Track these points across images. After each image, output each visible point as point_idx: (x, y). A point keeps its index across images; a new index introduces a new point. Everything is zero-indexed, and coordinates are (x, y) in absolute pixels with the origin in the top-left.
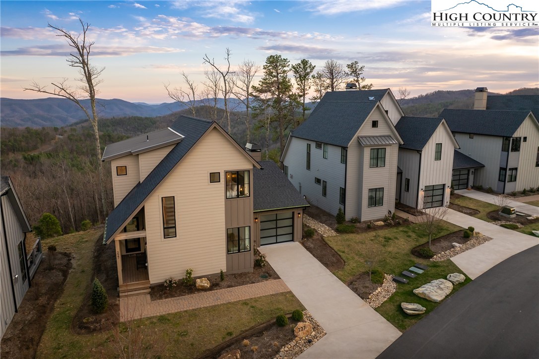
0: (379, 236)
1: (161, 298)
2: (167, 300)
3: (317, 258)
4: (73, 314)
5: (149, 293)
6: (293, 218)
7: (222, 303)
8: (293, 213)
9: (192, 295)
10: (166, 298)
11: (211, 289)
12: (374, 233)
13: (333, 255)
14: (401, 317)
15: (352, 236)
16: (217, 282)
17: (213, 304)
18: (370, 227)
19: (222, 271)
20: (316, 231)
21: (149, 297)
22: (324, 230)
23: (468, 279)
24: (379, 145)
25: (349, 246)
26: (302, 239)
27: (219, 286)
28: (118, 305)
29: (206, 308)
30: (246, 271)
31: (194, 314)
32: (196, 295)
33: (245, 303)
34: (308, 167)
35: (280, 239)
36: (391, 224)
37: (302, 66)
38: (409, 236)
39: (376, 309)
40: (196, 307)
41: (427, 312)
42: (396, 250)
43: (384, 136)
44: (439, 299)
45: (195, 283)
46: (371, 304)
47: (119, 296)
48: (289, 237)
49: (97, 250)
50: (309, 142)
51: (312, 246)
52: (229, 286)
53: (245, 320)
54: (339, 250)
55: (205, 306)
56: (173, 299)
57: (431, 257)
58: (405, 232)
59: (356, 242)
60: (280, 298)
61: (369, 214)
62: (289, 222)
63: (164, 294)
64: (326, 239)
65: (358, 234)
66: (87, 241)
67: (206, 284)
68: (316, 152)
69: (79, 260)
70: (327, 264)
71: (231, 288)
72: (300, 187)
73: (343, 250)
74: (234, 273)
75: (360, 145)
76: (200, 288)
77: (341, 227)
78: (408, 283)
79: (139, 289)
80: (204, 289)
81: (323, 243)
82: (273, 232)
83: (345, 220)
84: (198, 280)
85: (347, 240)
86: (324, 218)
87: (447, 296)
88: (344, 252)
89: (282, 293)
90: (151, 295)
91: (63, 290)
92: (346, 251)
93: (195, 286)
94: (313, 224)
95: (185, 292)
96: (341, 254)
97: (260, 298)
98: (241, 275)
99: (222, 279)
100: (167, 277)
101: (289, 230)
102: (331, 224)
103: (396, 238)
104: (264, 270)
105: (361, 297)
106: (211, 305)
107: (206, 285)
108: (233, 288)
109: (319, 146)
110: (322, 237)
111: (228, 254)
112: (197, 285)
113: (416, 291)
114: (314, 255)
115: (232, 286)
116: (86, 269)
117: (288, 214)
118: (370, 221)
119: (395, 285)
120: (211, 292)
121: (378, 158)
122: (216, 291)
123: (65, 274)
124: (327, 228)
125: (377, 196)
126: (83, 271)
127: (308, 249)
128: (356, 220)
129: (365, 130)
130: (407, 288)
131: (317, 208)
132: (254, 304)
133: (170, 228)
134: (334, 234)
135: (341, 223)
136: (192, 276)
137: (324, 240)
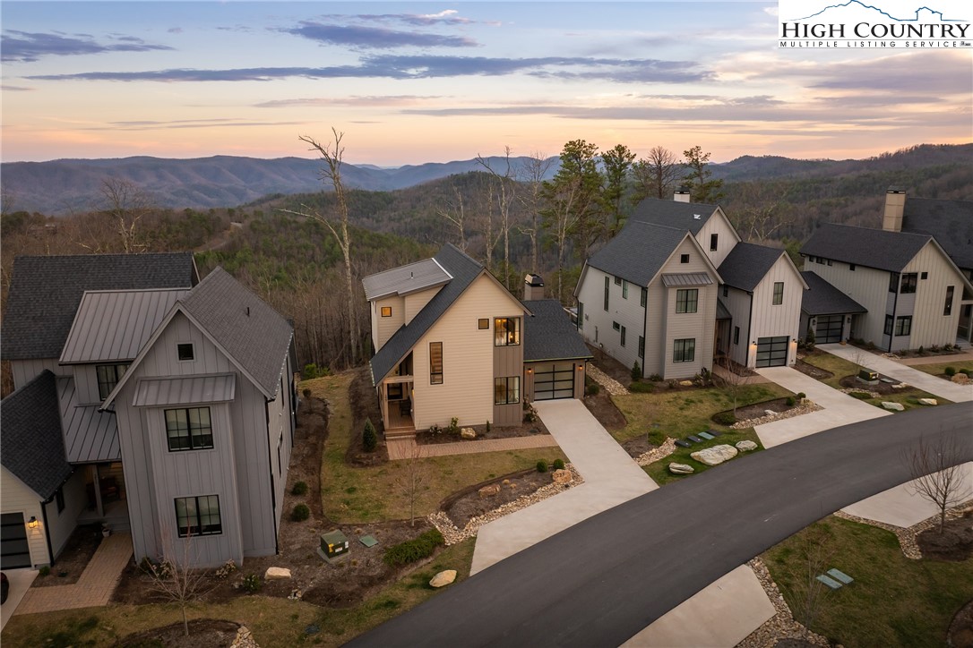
0: (680, 398)
1: (426, 443)
2: (432, 445)
3: (596, 417)
4: (344, 452)
5: (415, 439)
6: (574, 371)
7: (487, 451)
8: (574, 365)
9: (457, 443)
10: (431, 443)
11: (476, 439)
12: (675, 394)
13: (616, 416)
14: (666, 475)
15: (647, 396)
16: (483, 432)
17: (478, 452)
18: (673, 387)
19: (488, 422)
20: (604, 388)
21: (414, 442)
22: (614, 387)
23: (760, 447)
24: (687, 285)
25: (639, 407)
26: (584, 396)
27: (485, 437)
28: (385, 447)
29: (471, 454)
30: (514, 425)
31: (458, 459)
32: (461, 444)
33: (510, 453)
34: (606, 307)
35: (557, 394)
36: (700, 384)
37: (616, 155)
38: (719, 400)
39: (642, 467)
40: (462, 453)
41: (694, 473)
42: (695, 414)
43: (697, 274)
44: (713, 462)
45: (460, 432)
46: (640, 462)
47: (385, 440)
48: (569, 393)
49: (353, 397)
50: (608, 276)
51: (594, 404)
52: (495, 438)
53: (509, 466)
54: (625, 411)
56: (438, 445)
57: (732, 423)
58: (715, 394)
59: (648, 403)
60: (546, 451)
61: (673, 371)
62: (569, 376)
63: (430, 440)
64: (613, 398)
65: (654, 394)
66: (338, 387)
67: (471, 433)
68: (615, 289)
69: (335, 406)
70: (606, 424)
71: (497, 440)
72: (597, 332)
73: (630, 410)
74: (501, 425)
75: (664, 286)
76: (465, 437)
77: (636, 385)
78: (689, 447)
79: (405, 434)
80: (469, 438)
81: (609, 401)
82: (549, 386)
83: (643, 378)
84: (464, 430)
85: (639, 400)
86: (618, 374)
87: (725, 461)
88: (630, 413)
89: (549, 448)
91: (327, 433)
92: (633, 411)
93: (460, 435)
94: (604, 380)
95: (450, 440)
97: (526, 449)
98: (508, 429)
99: (488, 430)
100: (434, 425)
101: (569, 385)
102: (625, 381)
103: (701, 402)
104: (533, 424)
105: (632, 456)
106: (476, 452)
108: (500, 439)
109: (618, 280)
110: (609, 395)
111: (495, 405)
112: (462, 434)
113: (692, 455)
114: (593, 414)
115: (498, 438)
116: (345, 415)
117: (569, 366)
118: (672, 380)
119: (674, 448)
120: (476, 441)
121: (688, 302)
122: (481, 441)
123: (326, 419)
124: (619, 385)
125: (687, 348)
126: (343, 417)
127: (589, 407)
128: (658, 378)
129: (673, 266)
130: (685, 451)
131: (614, 360)
132: (519, 454)
133: (436, 373)
134: (625, 391)
135: (637, 381)
136: (458, 425)
137: (610, 399)
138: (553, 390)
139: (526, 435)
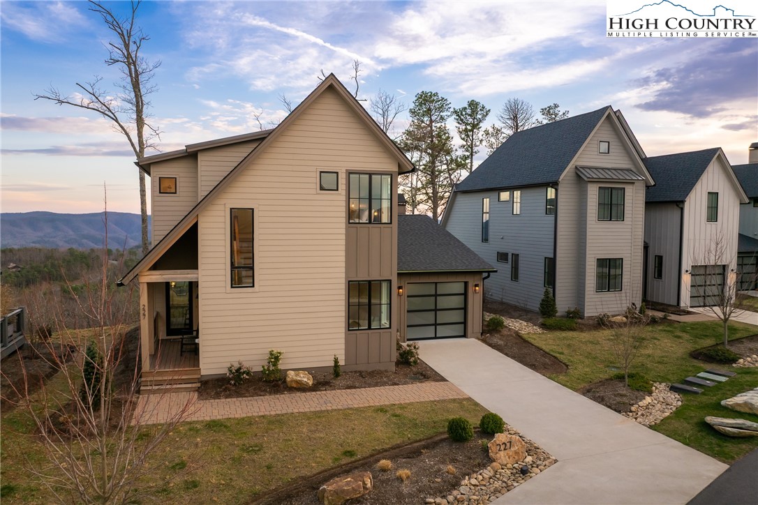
0: (622, 335)
1: (217, 396)
2: (228, 400)
3: (513, 357)
5: (198, 390)
6: (465, 294)
7: (334, 407)
8: (466, 284)
9: (278, 396)
11: (315, 388)
12: (611, 332)
13: (543, 357)
14: (713, 439)
16: (327, 379)
17: (318, 409)
18: (601, 323)
19: (336, 361)
21: (194, 395)
22: (520, 326)
25: (569, 346)
26: (482, 334)
27: (331, 386)
29: (304, 413)
30: (382, 369)
31: (278, 421)
32: (286, 398)
33: (382, 410)
34: (485, 238)
35: (442, 331)
37: (469, 111)
38: (679, 337)
39: (651, 427)
40: (284, 412)
45: (286, 375)
46: (638, 420)
47: (138, 391)
48: (458, 329)
51: (500, 342)
52: (349, 387)
53: (384, 434)
54: (552, 350)
55: (301, 410)
56: (240, 399)
57: (734, 361)
58: (669, 331)
59: (581, 342)
60: (451, 406)
62: (459, 302)
63: (225, 390)
64: (525, 337)
65: (582, 331)
67: (307, 379)
70: (534, 365)
73: (561, 351)
74: (359, 369)
76: (294, 385)
77: (550, 321)
78: (703, 394)
79: (179, 381)
80: (301, 388)
82: (429, 318)
83: (555, 313)
84: (292, 373)
85: (564, 338)
88: (562, 353)
89: (454, 400)
90: (199, 392)
92: (566, 352)
93: (285, 382)
95: (265, 391)
96: (558, 355)
97: (411, 404)
98: (372, 374)
99: (337, 375)
101: (459, 316)
102: (532, 319)
103: (656, 339)
104: (414, 369)
105: (615, 410)
106: (312, 410)
107: (305, 380)
108: (358, 390)
110: (517, 333)
111: (349, 330)
112: (288, 379)
114: (506, 354)
115: (355, 387)
117: (458, 287)
119: (677, 396)
120: (314, 393)
122: (324, 392)
124: (525, 323)
125: (612, 273)
127: (494, 347)
128: (575, 313)
129: (587, 157)
130: (705, 399)
131: (502, 303)
132: (398, 412)
133: (243, 269)
134: (539, 330)
135: (550, 316)
136: (281, 366)
137: (521, 337)
138: (436, 325)
139: (405, 383)
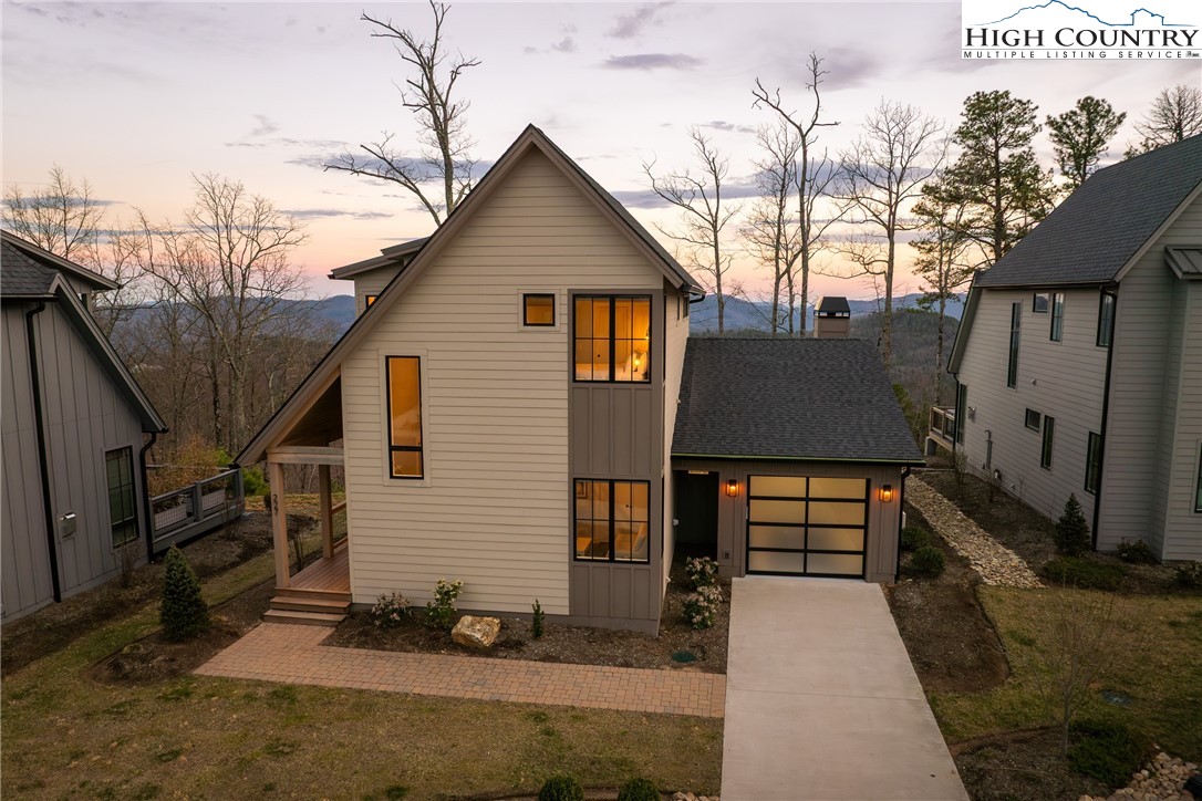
1: (348, 642)
5: (336, 625)
6: (867, 501)
8: (869, 483)
10: (362, 646)
16: (519, 637)
17: (451, 694)
19: (537, 607)
20: (968, 565)
22: (998, 565)
26: (897, 578)
30: (636, 628)
33: (541, 715)
34: (1012, 380)
37: (1083, 119)
45: (454, 624)
50: (1018, 298)
51: (917, 600)
54: (1012, 632)
59: (1098, 620)
61: (1193, 536)
64: (985, 593)
65: (1125, 595)
67: (486, 633)
68: (1034, 325)
71: (548, 665)
72: (990, 443)
73: (1031, 636)
74: (593, 625)
75: (1173, 282)
76: (462, 641)
77: (1068, 565)
79: (320, 609)
80: (471, 648)
81: (969, 600)
82: (794, 537)
83: (1092, 547)
84: (466, 620)
86: (1021, 534)
89: (688, 718)
90: (335, 630)
92: (1042, 640)
93: (451, 633)
94: (973, 544)
96: (1013, 645)
97: (604, 712)
98: (608, 636)
99: (537, 633)
101: (852, 540)
102: (1037, 552)
104: (696, 637)
107: (478, 636)
108: (555, 665)
110: (977, 581)
111: (575, 560)
112: (454, 631)
120: (490, 660)
122: (498, 661)
124: (1015, 560)
127: (897, 608)
128: (1136, 551)
131: (1023, 507)
132: (561, 726)
134: (1029, 578)
135: (1071, 553)
136: (455, 604)
137: (975, 593)
138: (806, 551)
